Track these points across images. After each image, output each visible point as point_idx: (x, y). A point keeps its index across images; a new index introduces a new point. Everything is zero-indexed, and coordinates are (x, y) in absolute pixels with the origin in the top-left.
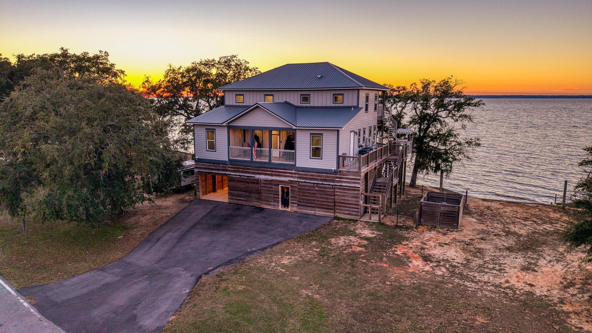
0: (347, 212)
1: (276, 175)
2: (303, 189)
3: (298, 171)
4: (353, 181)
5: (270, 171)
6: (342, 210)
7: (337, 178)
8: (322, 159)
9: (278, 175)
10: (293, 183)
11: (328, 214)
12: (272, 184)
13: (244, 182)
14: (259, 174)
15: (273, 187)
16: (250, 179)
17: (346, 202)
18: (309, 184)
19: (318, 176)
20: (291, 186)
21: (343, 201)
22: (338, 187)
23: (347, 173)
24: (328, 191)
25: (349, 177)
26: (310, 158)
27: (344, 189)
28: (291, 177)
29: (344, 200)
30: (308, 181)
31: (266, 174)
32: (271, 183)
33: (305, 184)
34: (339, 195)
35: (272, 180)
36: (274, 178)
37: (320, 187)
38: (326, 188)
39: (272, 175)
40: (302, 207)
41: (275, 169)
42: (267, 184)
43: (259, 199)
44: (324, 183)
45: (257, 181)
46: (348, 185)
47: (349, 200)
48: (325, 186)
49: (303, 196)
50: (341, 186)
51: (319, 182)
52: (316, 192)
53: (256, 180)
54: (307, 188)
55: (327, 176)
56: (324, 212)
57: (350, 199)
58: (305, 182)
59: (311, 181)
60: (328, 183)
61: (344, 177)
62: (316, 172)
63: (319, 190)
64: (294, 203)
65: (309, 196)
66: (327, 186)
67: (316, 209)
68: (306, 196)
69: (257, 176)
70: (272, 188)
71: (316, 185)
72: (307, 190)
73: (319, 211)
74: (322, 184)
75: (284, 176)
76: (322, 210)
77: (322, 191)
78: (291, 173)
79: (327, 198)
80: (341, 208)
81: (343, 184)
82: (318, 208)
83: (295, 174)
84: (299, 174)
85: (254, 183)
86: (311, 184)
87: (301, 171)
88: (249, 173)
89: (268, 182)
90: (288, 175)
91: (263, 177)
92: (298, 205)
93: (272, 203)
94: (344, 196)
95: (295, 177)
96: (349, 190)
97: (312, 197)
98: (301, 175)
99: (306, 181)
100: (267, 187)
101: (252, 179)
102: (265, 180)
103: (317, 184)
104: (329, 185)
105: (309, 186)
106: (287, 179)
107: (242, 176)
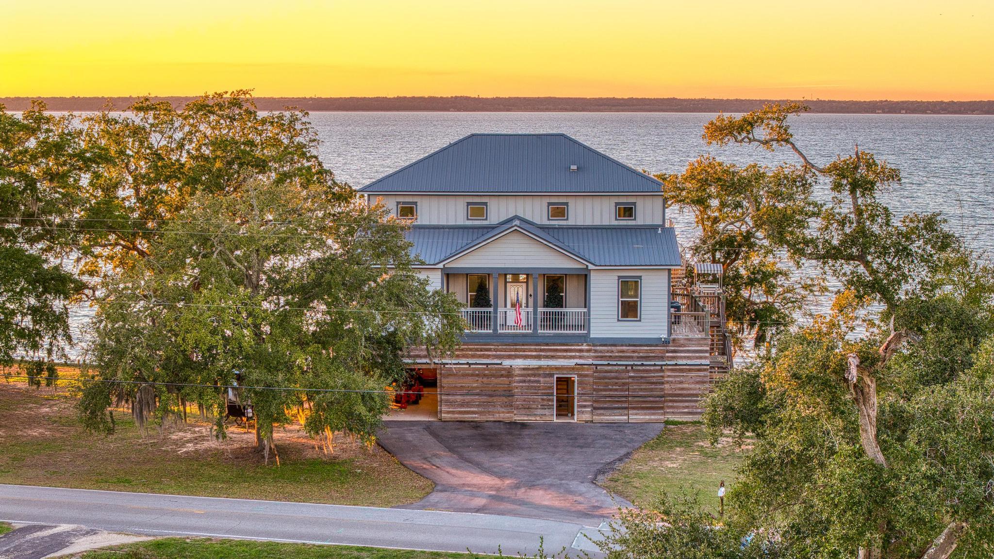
0: (686, 410)
1: (547, 357)
2: (605, 378)
3: (594, 346)
4: (697, 355)
5: (536, 350)
6: (677, 407)
7: (668, 352)
8: (640, 321)
9: (553, 357)
10: (583, 369)
11: (653, 417)
12: (539, 375)
13: (478, 375)
14: (510, 357)
15: (542, 379)
16: (491, 369)
17: (685, 392)
18: (616, 368)
19: (634, 352)
20: (579, 375)
21: (680, 392)
22: (670, 367)
23: (686, 342)
24: (654, 377)
25: (690, 348)
26: (618, 320)
27: (682, 371)
28: (580, 357)
29: (683, 389)
30: (615, 363)
31: (526, 357)
32: (536, 372)
33: (610, 368)
34: (672, 382)
35: (539, 368)
36: (543, 363)
37: (639, 371)
38: (650, 371)
39: (538, 357)
40: (602, 411)
41: (547, 345)
42: (529, 375)
43: (511, 406)
44: (645, 363)
45: (509, 373)
46: (689, 362)
47: (690, 389)
48: (648, 368)
49: (605, 390)
50: (676, 365)
51: (636, 363)
52: (630, 380)
53: (504, 369)
54: (613, 374)
55: (650, 350)
56: (645, 414)
57: (693, 386)
58: (609, 365)
59: (619, 363)
60: (653, 363)
61: (681, 349)
62: (630, 345)
63: (636, 377)
64: (585, 406)
65: (616, 390)
66: (652, 368)
67: (630, 412)
68: (611, 390)
69: (507, 363)
70: (538, 382)
71: (629, 368)
72: (613, 378)
73: (636, 414)
74: (642, 365)
75: (564, 357)
76: (643, 412)
77: (642, 377)
78: (581, 351)
79: (652, 390)
80: (675, 404)
81: (680, 362)
82: (634, 408)
83: (588, 351)
84: (596, 351)
85: (502, 376)
86: (621, 368)
87: (601, 345)
88: (488, 357)
89: (530, 372)
90: (574, 354)
91: (519, 363)
92: (595, 408)
93: (539, 412)
94: (681, 382)
95: (588, 357)
96: (690, 370)
97: (622, 390)
98: (601, 352)
99: (611, 363)
100: (530, 381)
101: (496, 369)
102: (524, 369)
103: (632, 366)
104: (655, 365)
105: (616, 371)
106: (572, 363)
107: (473, 364)
